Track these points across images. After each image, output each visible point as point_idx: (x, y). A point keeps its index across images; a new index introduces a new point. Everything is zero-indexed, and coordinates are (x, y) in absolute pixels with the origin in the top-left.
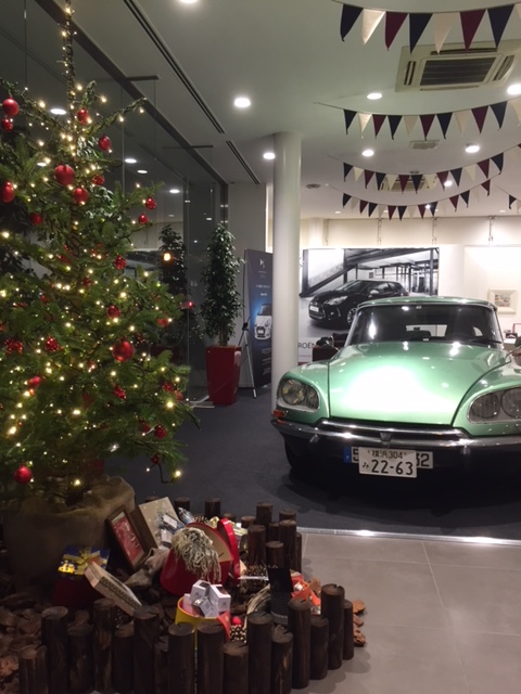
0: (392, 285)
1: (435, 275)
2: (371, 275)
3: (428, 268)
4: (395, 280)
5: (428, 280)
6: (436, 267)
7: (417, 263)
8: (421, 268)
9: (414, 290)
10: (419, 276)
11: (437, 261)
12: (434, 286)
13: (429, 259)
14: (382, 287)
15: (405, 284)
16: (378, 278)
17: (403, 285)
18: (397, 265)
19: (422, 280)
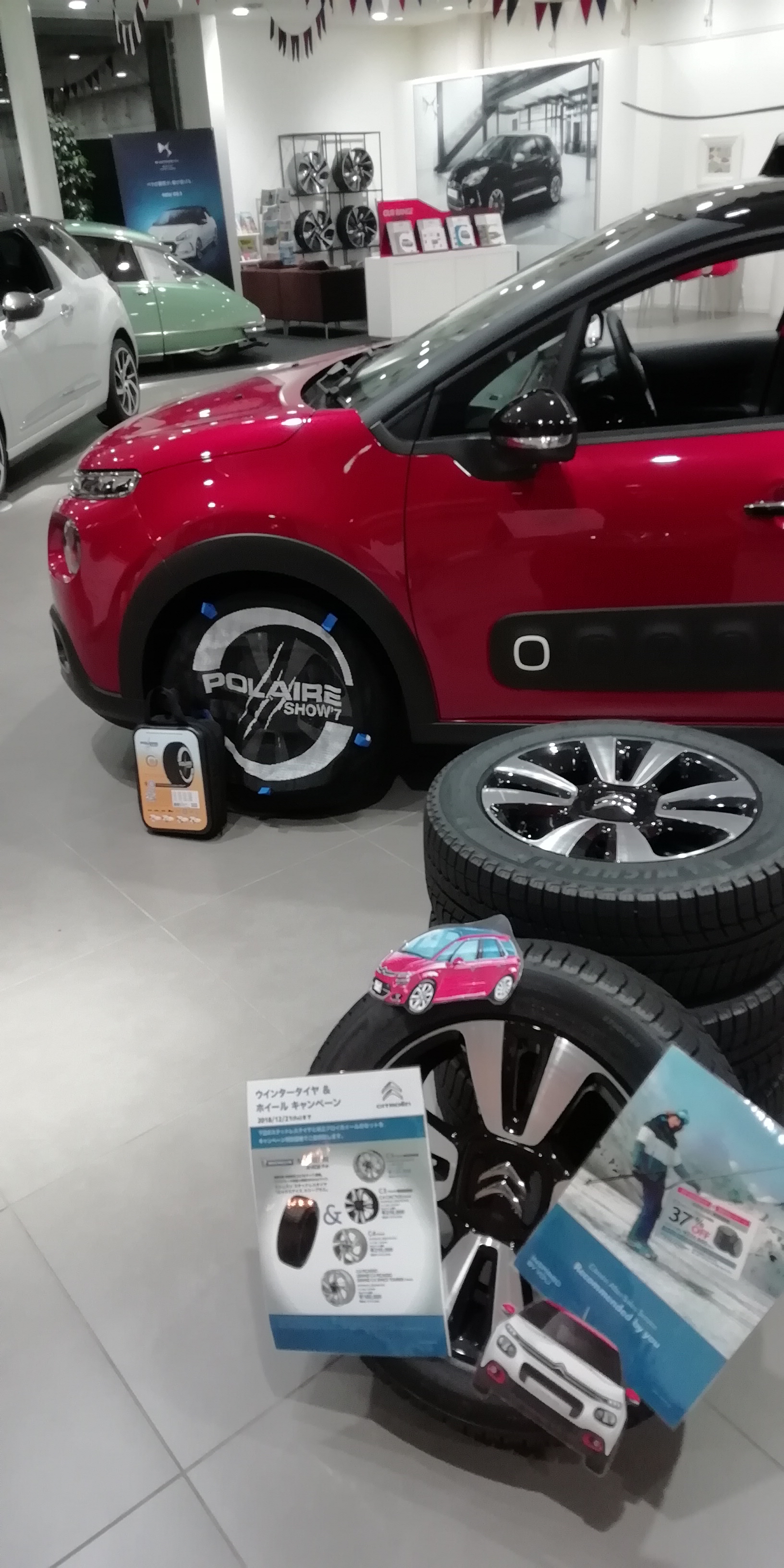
0: (540, 142)
1: (594, 115)
2: (515, 124)
3: (584, 102)
4: (542, 132)
5: (584, 129)
6: (595, 100)
7: (572, 93)
8: (576, 104)
9: (567, 152)
10: (574, 120)
11: (595, 87)
12: (593, 139)
13: (584, 83)
14: (528, 146)
15: (556, 140)
16: (522, 130)
17: (553, 140)
18: (546, 100)
19: (577, 126)
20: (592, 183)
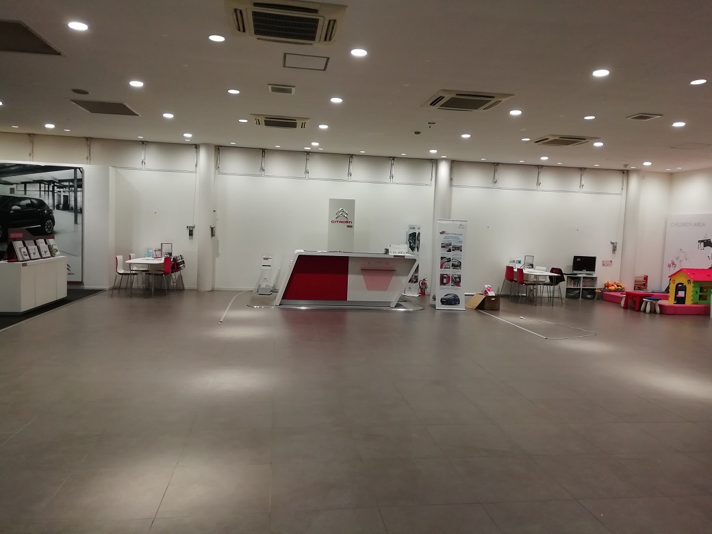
0: (35, 202)
1: (79, 194)
2: (12, 190)
3: (72, 186)
4: (38, 197)
5: (72, 199)
6: (81, 186)
7: (60, 181)
8: (65, 187)
9: (58, 207)
10: (62, 194)
11: (81, 180)
12: (79, 205)
13: (72, 178)
14: (24, 203)
15: (48, 201)
16: (19, 193)
17: (46, 202)
18: (40, 182)
19: (66, 198)
20: (80, 226)
